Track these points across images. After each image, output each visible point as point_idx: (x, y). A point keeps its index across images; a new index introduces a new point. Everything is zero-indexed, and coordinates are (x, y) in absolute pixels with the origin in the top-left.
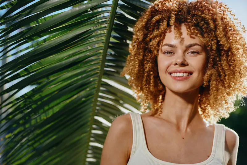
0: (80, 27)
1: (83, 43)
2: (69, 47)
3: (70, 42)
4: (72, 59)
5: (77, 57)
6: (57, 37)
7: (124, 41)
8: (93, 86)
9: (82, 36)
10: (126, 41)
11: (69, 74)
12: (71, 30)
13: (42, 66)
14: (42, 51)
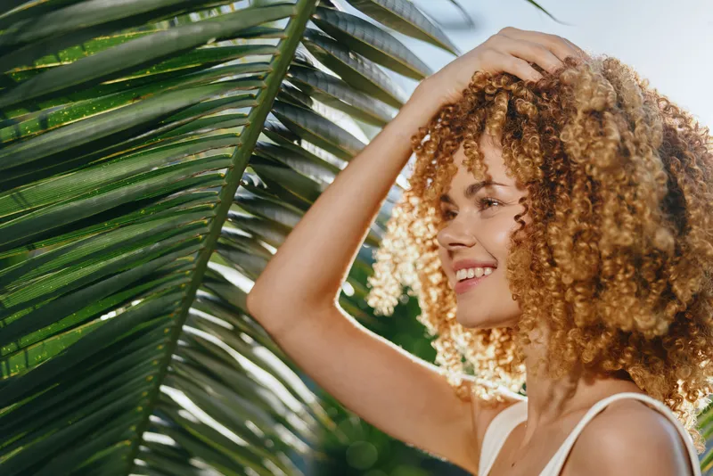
0: (171, 91)
1: (170, 141)
2: (122, 152)
3: (129, 138)
4: (123, 191)
5: (143, 184)
6: (85, 117)
7: (295, 142)
8: (177, 283)
9: (169, 119)
10: (300, 143)
11: (106, 240)
12: (138, 98)
13: (22, 207)
14: (33, 159)
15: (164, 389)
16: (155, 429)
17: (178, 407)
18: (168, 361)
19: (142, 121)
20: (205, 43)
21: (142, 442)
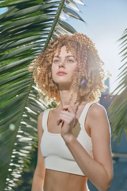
15: (26, 108)
16: (24, 114)
17: (27, 110)
18: (26, 103)
19: (21, 63)
20: (31, 48)
21: (22, 116)
